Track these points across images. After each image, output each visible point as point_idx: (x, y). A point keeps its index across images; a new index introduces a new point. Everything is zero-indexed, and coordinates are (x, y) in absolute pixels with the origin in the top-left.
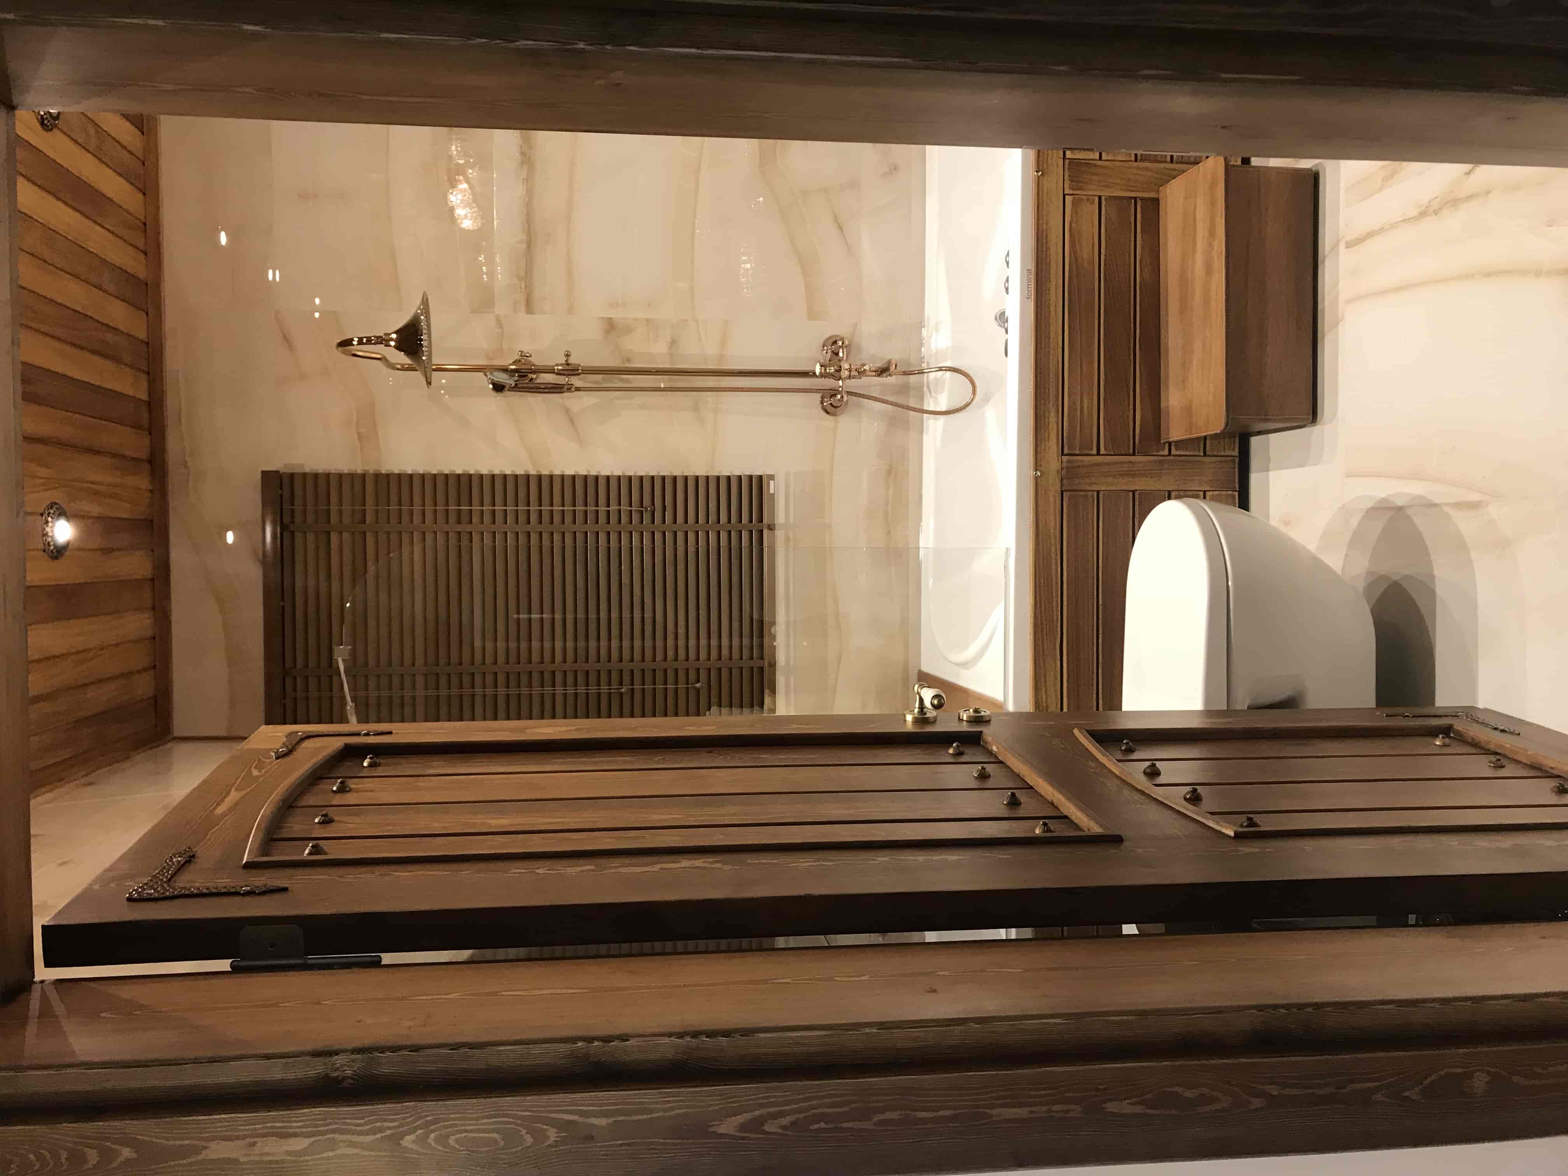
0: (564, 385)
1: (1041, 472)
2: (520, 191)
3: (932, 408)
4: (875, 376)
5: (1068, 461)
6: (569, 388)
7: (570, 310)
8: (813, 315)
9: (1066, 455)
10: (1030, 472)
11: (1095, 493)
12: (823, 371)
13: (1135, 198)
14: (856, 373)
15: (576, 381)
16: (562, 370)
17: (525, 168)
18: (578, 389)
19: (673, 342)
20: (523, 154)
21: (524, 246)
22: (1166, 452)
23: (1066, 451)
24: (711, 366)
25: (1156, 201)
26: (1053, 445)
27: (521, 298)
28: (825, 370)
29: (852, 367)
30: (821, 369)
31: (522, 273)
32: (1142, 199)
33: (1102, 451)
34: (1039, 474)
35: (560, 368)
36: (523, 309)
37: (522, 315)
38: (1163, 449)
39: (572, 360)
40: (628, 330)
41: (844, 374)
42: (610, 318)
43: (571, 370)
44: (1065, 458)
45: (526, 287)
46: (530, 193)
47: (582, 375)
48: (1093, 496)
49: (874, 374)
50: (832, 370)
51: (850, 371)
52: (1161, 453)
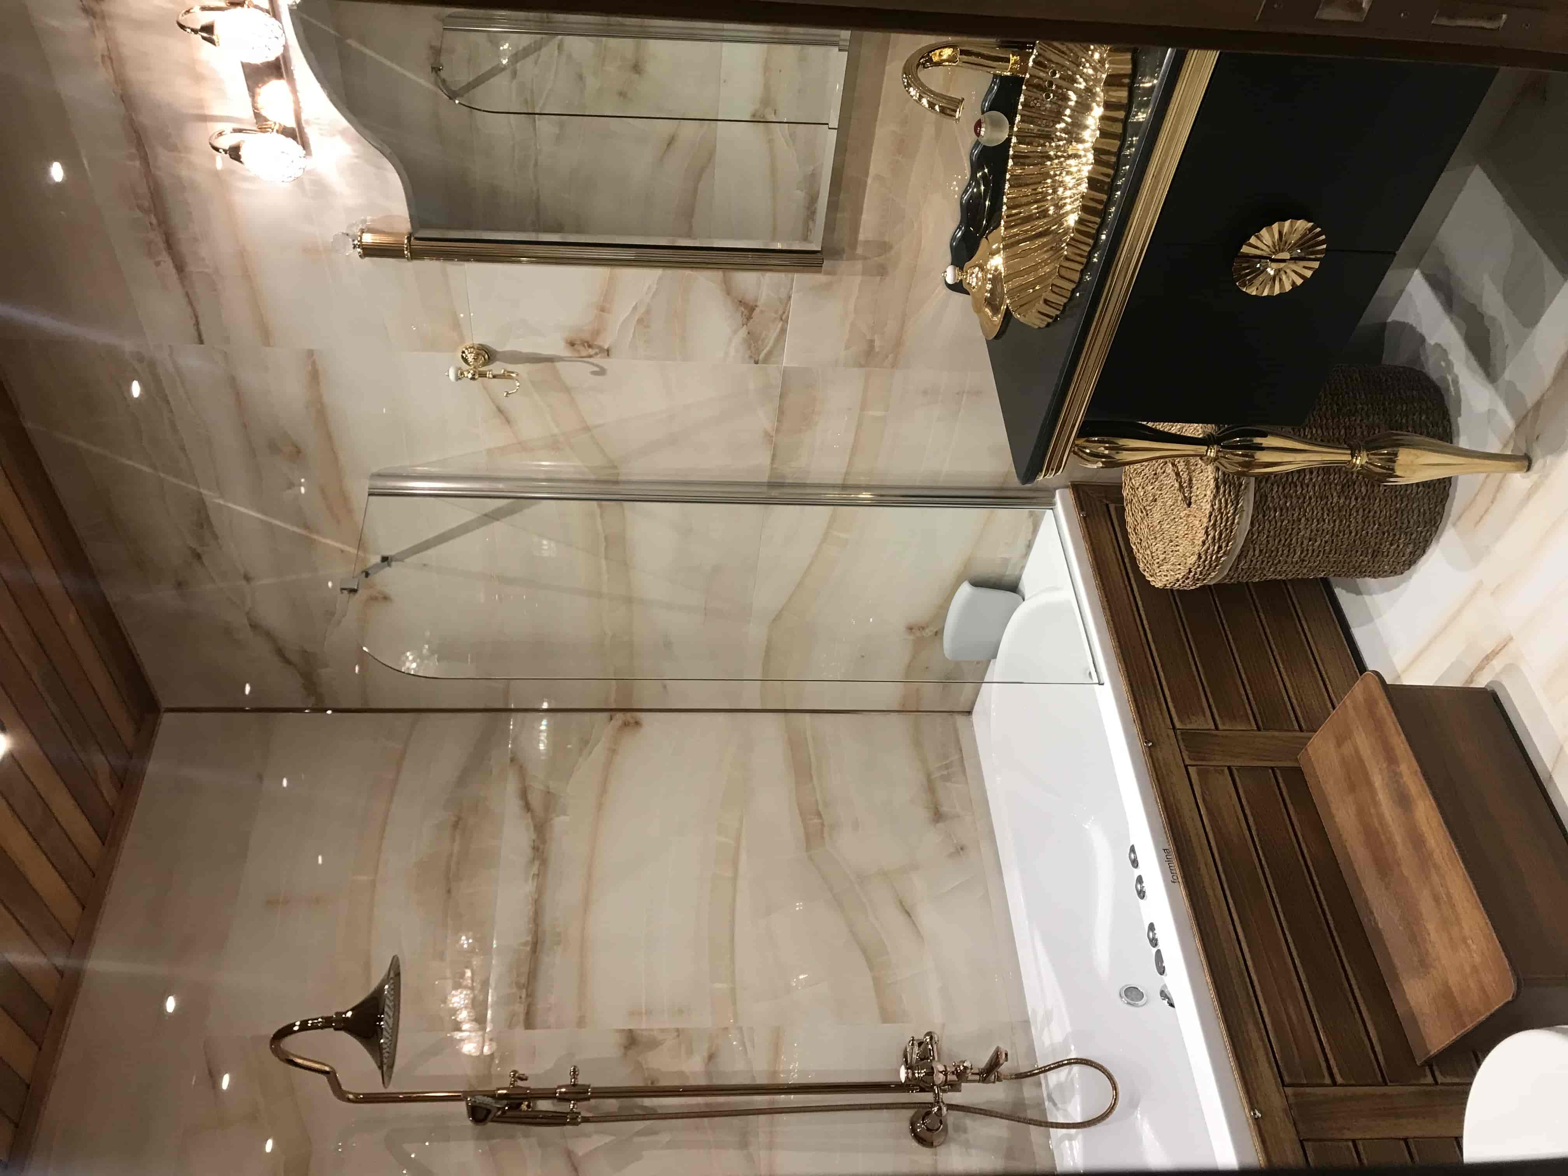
0: (568, 1113)
1: (1260, 1112)
2: (529, 887)
3: (1061, 1120)
4: (979, 1081)
5: (1295, 1095)
6: (572, 1119)
7: (581, 1022)
8: (886, 1016)
9: (1289, 1086)
10: (1244, 1113)
11: (1351, 1144)
12: (910, 1075)
13: (1272, 768)
14: (954, 1078)
15: (584, 1109)
16: (565, 1093)
17: (537, 863)
18: (586, 1120)
19: (711, 1057)
20: (535, 849)
21: (528, 948)
22: (1429, 1079)
23: (1287, 1079)
24: (762, 1080)
25: (1298, 771)
26: (1265, 1071)
27: (520, 1009)
28: (913, 1074)
29: (948, 1069)
30: (907, 1073)
31: (523, 980)
32: (1282, 769)
33: (1339, 1079)
34: (1259, 1114)
35: (563, 1090)
36: (522, 1024)
37: (520, 1032)
38: (1425, 1076)
39: (581, 1081)
40: (653, 1044)
41: (939, 1078)
42: (630, 1031)
43: (578, 1093)
44: (1289, 1091)
45: (527, 996)
46: (540, 891)
47: (593, 1101)
48: (1348, 1146)
49: (977, 1077)
50: (920, 1074)
51: (946, 1075)
52: (1422, 1081)
